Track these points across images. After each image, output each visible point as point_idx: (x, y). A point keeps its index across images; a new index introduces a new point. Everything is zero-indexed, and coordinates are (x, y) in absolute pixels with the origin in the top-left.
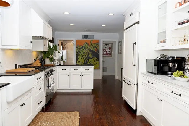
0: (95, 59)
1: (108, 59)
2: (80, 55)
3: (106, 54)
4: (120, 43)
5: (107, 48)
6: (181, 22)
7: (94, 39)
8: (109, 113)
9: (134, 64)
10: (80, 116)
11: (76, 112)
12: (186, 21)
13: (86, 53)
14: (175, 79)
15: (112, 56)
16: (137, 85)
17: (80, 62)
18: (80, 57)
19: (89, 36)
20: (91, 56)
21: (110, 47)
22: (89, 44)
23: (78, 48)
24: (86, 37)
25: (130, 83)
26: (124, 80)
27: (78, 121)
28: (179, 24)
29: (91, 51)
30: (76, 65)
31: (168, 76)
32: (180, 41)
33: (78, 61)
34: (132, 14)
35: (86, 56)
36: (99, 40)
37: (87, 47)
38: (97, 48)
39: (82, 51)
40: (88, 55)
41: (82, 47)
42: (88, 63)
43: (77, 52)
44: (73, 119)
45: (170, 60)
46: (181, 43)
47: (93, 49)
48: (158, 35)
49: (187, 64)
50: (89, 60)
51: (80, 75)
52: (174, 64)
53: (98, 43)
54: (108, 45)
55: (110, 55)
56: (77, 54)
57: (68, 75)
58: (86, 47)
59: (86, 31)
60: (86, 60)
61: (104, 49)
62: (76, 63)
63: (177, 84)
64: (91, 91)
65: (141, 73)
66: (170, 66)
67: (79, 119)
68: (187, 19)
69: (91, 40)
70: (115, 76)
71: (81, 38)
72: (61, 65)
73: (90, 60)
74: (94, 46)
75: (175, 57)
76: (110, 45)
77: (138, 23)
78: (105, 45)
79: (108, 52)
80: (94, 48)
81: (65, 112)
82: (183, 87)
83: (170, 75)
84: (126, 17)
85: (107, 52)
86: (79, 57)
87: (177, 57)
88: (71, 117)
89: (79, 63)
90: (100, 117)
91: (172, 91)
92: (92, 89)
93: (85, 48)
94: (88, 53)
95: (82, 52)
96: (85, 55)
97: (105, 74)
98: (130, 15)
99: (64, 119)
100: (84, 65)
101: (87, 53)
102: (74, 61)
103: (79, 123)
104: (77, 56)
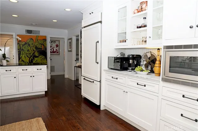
0: (42, 58)
1: (55, 57)
2: (23, 53)
3: (53, 52)
4: (69, 41)
5: (54, 45)
6: (139, 26)
7: (40, 35)
8: (74, 113)
9: (97, 62)
10: (44, 122)
11: (37, 118)
12: (143, 25)
13: (30, 50)
14: (137, 73)
15: (59, 54)
16: (100, 82)
17: (23, 61)
18: (24, 56)
19: (34, 31)
20: (37, 54)
21: (57, 45)
22: (34, 41)
23: (20, 45)
24: (29, 32)
25: (92, 81)
26: (84, 78)
27: (45, 128)
28: (138, 27)
29: (36, 48)
30: (18, 65)
31: (129, 71)
32: (139, 42)
33: (21, 60)
34: (92, 13)
35: (31, 54)
36: (46, 36)
37: (32, 44)
38: (44, 45)
39: (26, 48)
40: (34, 53)
41: (26, 43)
42: (34, 62)
43: (18, 49)
44: (38, 126)
45: (131, 58)
46: (139, 43)
47: (39, 46)
48: (118, 35)
49: (143, 61)
50: (34, 59)
51: (31, 77)
52: (134, 61)
53: (45, 40)
54: (55, 42)
55: (57, 53)
56: (18, 52)
57: (15, 77)
58: (30, 43)
59: (32, 25)
60: (31, 59)
61: (51, 47)
62: (18, 62)
63: (142, 77)
64: (44, 93)
65: (104, 70)
66: (131, 62)
67: (44, 125)
68: (144, 24)
69: (37, 36)
70: (64, 75)
71: (24, 33)
72: (4, 65)
73: (36, 59)
74: (40, 42)
75: (134, 55)
76: (57, 43)
77: (101, 22)
78: (52, 42)
79: (55, 50)
80: (41, 45)
81: (23, 121)
82: (148, 79)
83: (130, 70)
84: (83, 14)
85: (53, 49)
86: (21, 55)
87: (136, 55)
88: (34, 125)
89: (22, 63)
90: (67, 119)
91: (137, 83)
92: (45, 91)
93: (29, 45)
94: (34, 51)
95: (26, 50)
96: (29, 53)
97: (54, 74)
98: (90, 14)
99: (25, 129)
100: (28, 65)
101: (32, 50)
102: (15, 60)
103: (46, 130)
104: (19, 54)
